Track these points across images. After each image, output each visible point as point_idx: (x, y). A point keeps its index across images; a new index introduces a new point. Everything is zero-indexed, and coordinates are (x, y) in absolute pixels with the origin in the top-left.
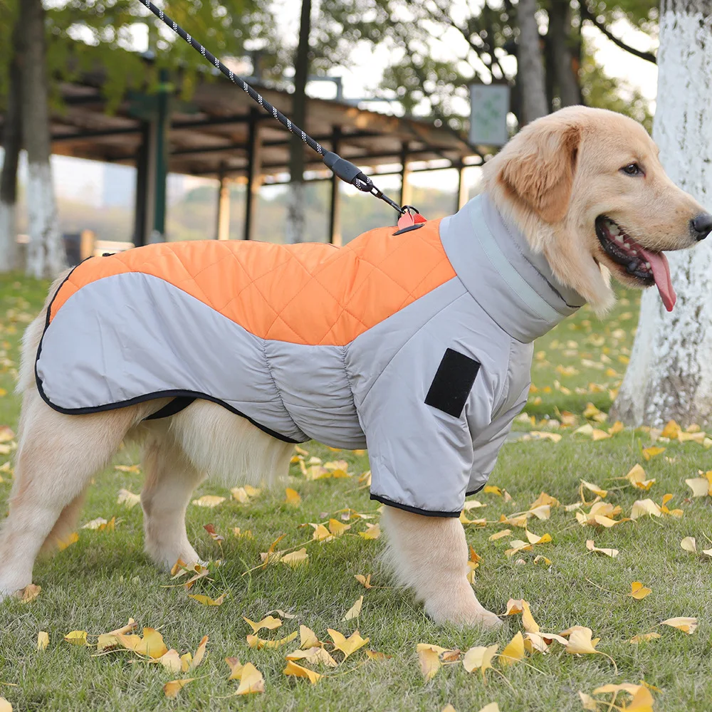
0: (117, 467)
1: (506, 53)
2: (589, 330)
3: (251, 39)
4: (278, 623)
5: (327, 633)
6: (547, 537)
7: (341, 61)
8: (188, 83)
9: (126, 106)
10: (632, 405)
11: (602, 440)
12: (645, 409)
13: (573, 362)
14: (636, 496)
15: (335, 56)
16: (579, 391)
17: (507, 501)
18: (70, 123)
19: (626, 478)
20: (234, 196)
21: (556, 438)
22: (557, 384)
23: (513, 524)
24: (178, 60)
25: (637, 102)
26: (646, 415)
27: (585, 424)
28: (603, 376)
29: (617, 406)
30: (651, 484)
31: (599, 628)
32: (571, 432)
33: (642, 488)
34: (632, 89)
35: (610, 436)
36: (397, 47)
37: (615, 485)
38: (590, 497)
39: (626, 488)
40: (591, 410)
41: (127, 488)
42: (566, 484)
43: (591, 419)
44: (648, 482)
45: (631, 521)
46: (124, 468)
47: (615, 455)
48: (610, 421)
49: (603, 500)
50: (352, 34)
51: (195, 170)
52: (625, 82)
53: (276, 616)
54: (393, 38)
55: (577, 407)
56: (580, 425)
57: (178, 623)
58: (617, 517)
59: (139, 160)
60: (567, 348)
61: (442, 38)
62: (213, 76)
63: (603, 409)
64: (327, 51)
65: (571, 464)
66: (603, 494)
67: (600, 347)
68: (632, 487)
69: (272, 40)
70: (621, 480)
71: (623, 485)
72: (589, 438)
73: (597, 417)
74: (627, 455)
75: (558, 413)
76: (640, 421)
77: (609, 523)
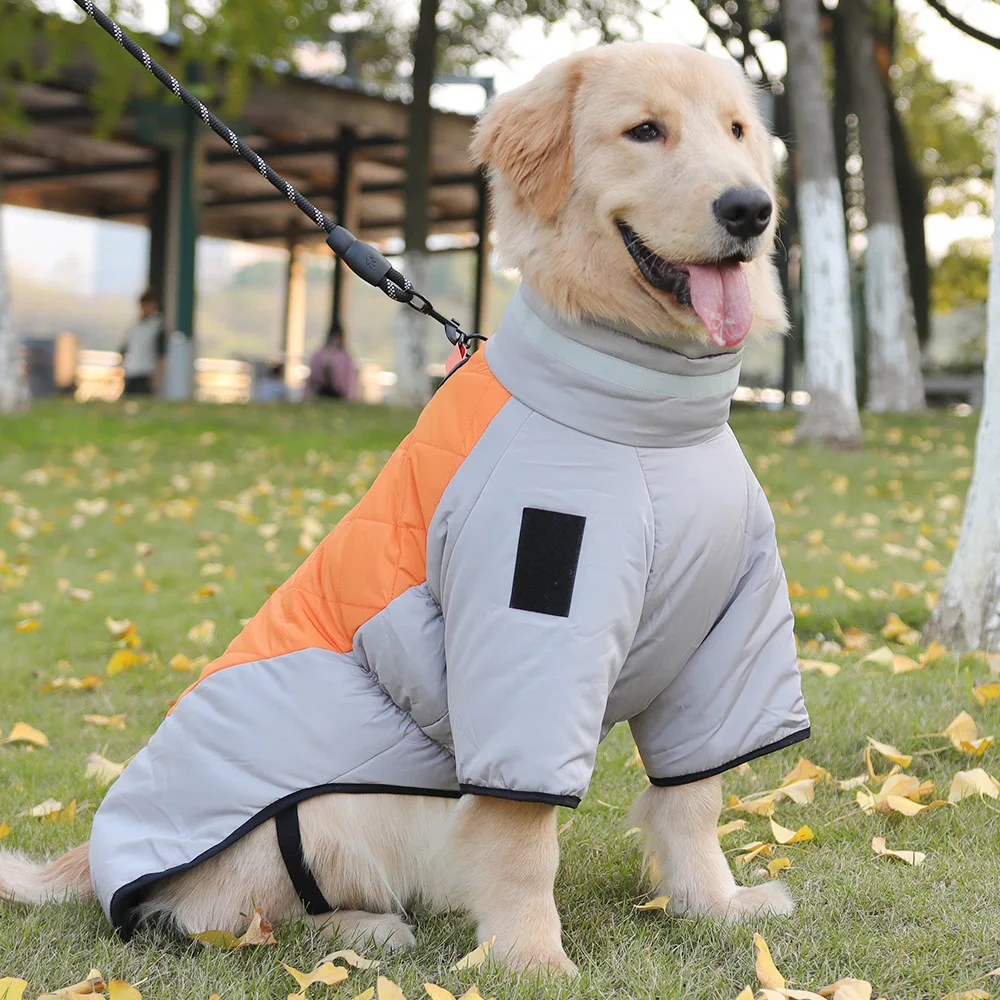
0: (87, 718)
1: (768, 37)
2: (899, 495)
3: (343, 13)
4: (342, 973)
5: (424, 990)
6: (807, 832)
7: (493, 52)
8: (236, 86)
9: (130, 124)
10: (962, 616)
11: (906, 673)
12: (984, 622)
13: (870, 548)
14: (959, 765)
15: (484, 42)
16: (875, 594)
17: (742, 774)
18: (38, 154)
19: (945, 734)
20: (312, 277)
21: (830, 669)
22: (839, 583)
23: (750, 811)
24: (219, 48)
25: (989, 121)
26: (984, 633)
27: (881, 646)
28: (918, 570)
29: (936, 619)
30: (985, 745)
31: (886, 981)
32: (856, 660)
33: (971, 752)
34: (979, 100)
35: (921, 667)
36: (588, 28)
37: (926, 747)
38: (882, 766)
39: (943, 752)
40: (894, 626)
41: (100, 753)
42: (844, 747)
43: (894, 640)
44: (980, 741)
45: (949, 806)
46: (99, 720)
47: (928, 698)
48: (924, 643)
49: (904, 771)
50: (512, 5)
51: (249, 232)
52: (968, 88)
53: (339, 962)
54: (581, 12)
55: (871, 621)
56: (874, 647)
57: (173, 975)
58: (926, 799)
59: (154, 214)
60: (861, 526)
61: (662, 13)
62: (277, 74)
63: (914, 625)
64: (471, 34)
65: (853, 713)
66: (904, 761)
67: (916, 525)
68: (954, 751)
69: (378, 15)
70: (937, 738)
71: (938, 746)
72: (885, 669)
73: (903, 638)
74: (949, 698)
75: (838, 631)
76: (974, 642)
77: (911, 808)
